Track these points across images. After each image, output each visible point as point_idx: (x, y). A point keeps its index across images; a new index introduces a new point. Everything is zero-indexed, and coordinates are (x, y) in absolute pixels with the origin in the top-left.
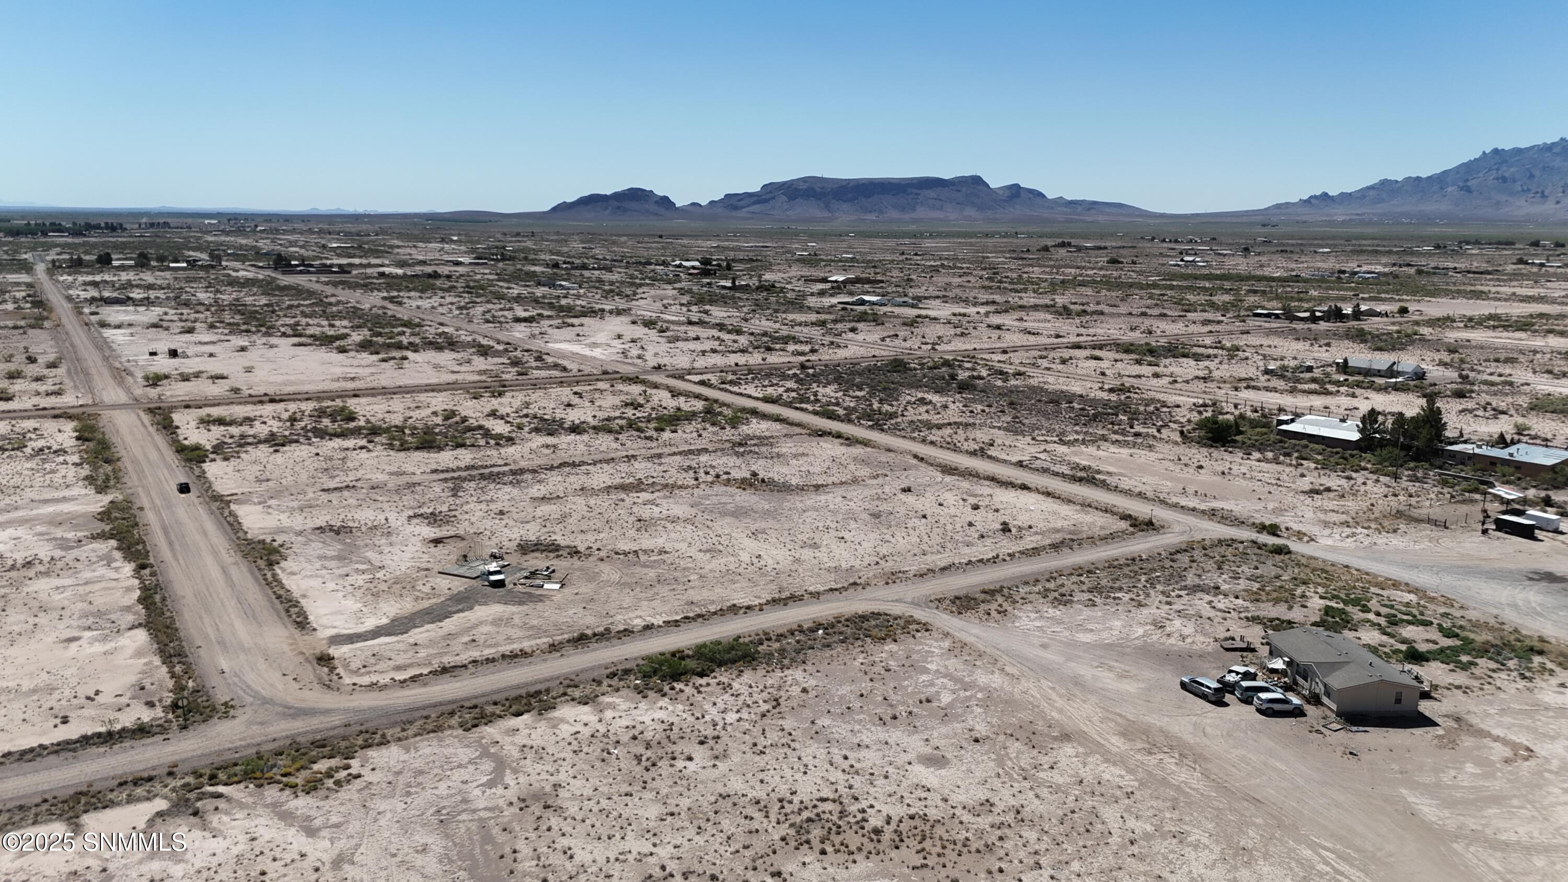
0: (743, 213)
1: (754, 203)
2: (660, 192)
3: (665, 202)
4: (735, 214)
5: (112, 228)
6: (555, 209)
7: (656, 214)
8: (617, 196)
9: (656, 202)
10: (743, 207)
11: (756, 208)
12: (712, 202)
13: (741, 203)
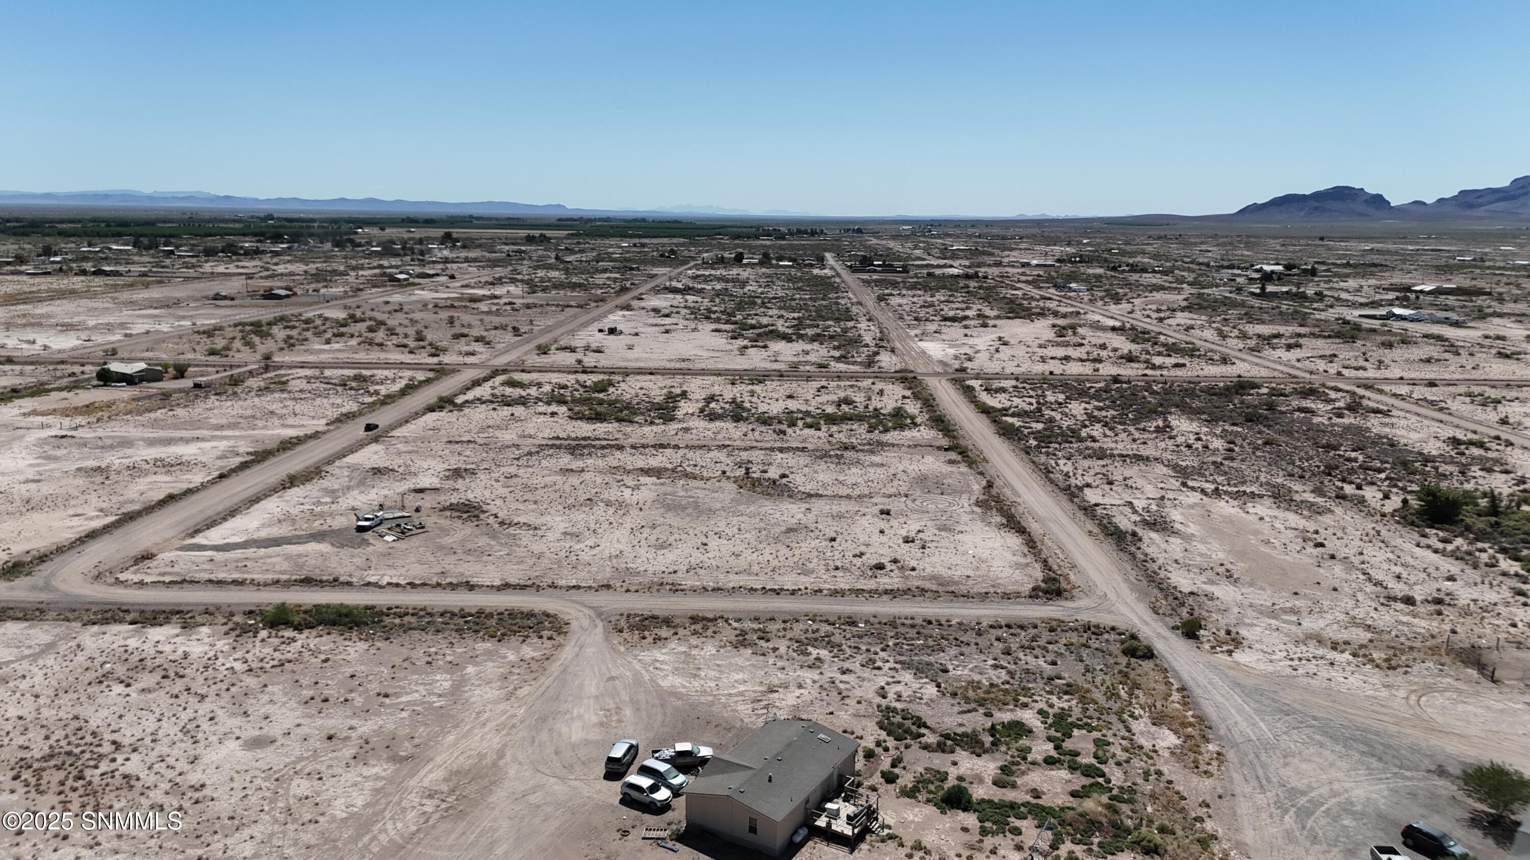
0: (1480, 212)
1: (1498, 200)
2: (1371, 190)
3: (1379, 201)
4: (1469, 213)
5: (813, 233)
6: (1242, 211)
7: (1361, 215)
8: (1318, 196)
9: (1366, 201)
10: (1481, 205)
11: (1501, 206)
12: (1441, 201)
13: (1480, 200)
